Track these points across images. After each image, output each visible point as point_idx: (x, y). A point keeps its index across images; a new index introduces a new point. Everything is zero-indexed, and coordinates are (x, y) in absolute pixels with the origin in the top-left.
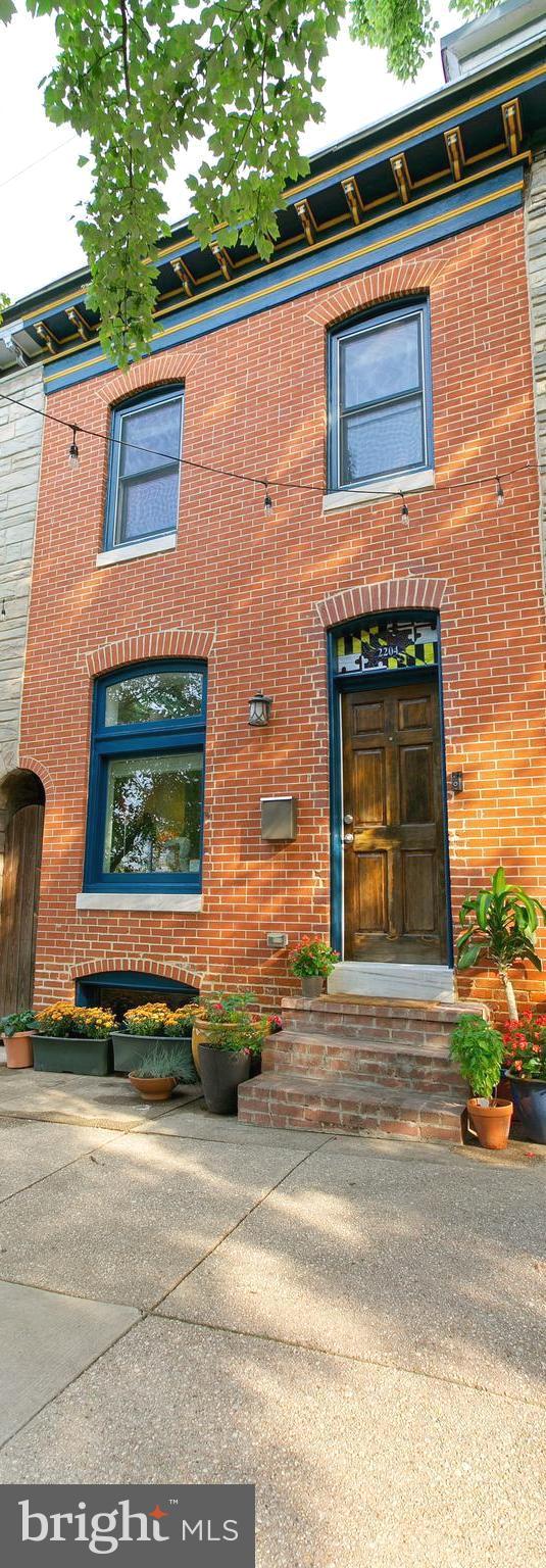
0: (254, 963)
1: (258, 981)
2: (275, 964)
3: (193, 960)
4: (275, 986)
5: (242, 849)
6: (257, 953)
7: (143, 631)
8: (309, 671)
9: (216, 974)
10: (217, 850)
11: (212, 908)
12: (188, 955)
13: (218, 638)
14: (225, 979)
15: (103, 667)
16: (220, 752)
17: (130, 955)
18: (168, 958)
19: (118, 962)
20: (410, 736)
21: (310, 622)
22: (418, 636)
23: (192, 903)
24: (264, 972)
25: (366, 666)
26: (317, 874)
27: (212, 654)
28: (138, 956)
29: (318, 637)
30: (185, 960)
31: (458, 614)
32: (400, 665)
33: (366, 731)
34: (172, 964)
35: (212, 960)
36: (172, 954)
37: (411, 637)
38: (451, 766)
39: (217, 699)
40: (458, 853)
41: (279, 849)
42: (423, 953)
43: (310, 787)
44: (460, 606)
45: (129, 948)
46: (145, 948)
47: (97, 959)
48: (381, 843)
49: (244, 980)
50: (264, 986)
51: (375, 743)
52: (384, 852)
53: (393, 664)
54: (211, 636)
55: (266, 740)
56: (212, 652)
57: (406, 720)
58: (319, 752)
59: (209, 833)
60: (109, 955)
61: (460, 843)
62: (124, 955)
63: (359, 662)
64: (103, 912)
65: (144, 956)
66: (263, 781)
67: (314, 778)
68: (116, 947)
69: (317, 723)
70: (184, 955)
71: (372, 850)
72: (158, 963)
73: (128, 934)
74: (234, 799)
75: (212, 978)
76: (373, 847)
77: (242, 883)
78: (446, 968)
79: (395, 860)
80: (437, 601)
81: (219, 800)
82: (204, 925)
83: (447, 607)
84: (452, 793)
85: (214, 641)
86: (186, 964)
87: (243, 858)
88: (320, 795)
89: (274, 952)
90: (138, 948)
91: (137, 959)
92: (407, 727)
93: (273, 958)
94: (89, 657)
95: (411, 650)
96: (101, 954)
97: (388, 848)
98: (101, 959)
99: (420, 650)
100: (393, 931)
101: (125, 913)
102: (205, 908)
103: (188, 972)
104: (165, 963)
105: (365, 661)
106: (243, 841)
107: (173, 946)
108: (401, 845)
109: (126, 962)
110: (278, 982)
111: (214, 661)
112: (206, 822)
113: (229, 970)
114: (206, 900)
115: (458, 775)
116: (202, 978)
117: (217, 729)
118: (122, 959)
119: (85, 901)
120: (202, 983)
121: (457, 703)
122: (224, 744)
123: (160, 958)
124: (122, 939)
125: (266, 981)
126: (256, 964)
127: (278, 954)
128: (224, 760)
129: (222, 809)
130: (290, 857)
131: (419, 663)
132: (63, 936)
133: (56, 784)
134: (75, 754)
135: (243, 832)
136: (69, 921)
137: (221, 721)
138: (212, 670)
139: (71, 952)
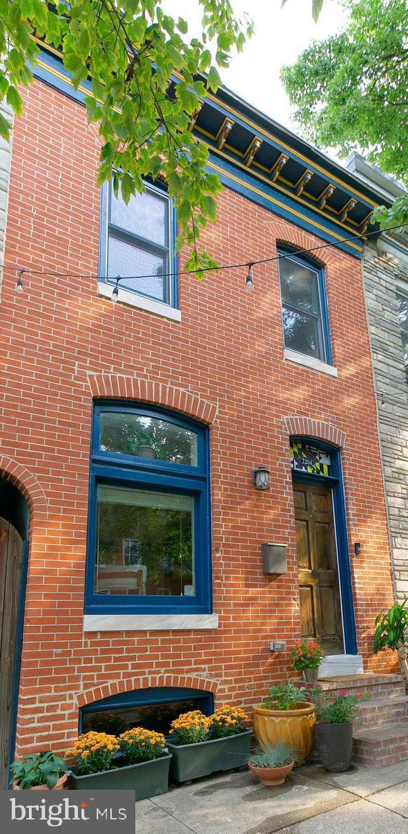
0: (257, 665)
1: (260, 679)
2: (272, 664)
3: (211, 669)
4: (271, 681)
5: (246, 579)
6: (260, 658)
8: (282, 460)
9: (230, 678)
10: (227, 578)
11: (226, 625)
12: (206, 666)
13: (220, 412)
14: (236, 681)
16: (226, 502)
17: (150, 673)
18: (189, 671)
19: (137, 681)
20: (319, 515)
21: (280, 427)
22: (321, 457)
23: (209, 621)
24: (264, 671)
25: (296, 466)
26: (294, 599)
28: (159, 672)
29: (285, 440)
30: (204, 670)
31: (351, 455)
32: (313, 472)
33: (297, 508)
34: (193, 675)
35: (226, 667)
36: (193, 666)
37: (317, 458)
38: (354, 540)
39: (222, 459)
40: (360, 589)
41: (271, 580)
42: (333, 648)
43: (288, 539)
44: (352, 451)
45: (150, 665)
46: (167, 664)
47: (111, 682)
48: (310, 581)
49: (250, 680)
50: (264, 682)
51: (303, 517)
52: (311, 587)
53: (310, 470)
54: (214, 409)
55: (258, 500)
56: (216, 421)
57: (316, 506)
59: (221, 565)
60: (126, 675)
61: (359, 583)
62: (144, 673)
64: (118, 633)
65: (166, 672)
66: (258, 530)
67: (290, 534)
68: (134, 666)
69: (289, 497)
70: (203, 666)
72: (180, 676)
73: (148, 653)
74: (239, 540)
75: (226, 682)
76: (305, 582)
77: (247, 605)
78: (346, 657)
79: (317, 591)
80: (342, 443)
81: (227, 539)
82: (219, 639)
83: (347, 449)
84: (354, 554)
85: (217, 413)
86: (205, 674)
87: (247, 586)
89: (271, 656)
90: (158, 665)
91: (158, 676)
93: (270, 660)
94: (91, 377)
95: (317, 465)
96: (117, 676)
97: (313, 584)
98: (116, 681)
99: (322, 466)
100: (318, 636)
101: (143, 632)
102: (220, 625)
103: (206, 680)
104: (186, 676)
105: (295, 463)
106: (247, 573)
107: (193, 659)
108: (319, 583)
109: (146, 680)
110: (273, 677)
111: (217, 429)
112: (217, 555)
113: (240, 673)
114: (221, 618)
115: (357, 545)
116: (219, 683)
117: (223, 483)
118: (141, 677)
119: (93, 623)
120: (219, 687)
122: (228, 496)
123: (182, 671)
124: (140, 658)
125: (266, 678)
126: (259, 667)
127: (273, 656)
128: (230, 508)
129: (230, 546)
130: (279, 587)
131: (322, 474)
132: (64, 662)
133: (48, 494)
134: (73, 468)
135: (246, 566)
136: (72, 645)
137: (225, 477)
138: (216, 435)
139: (77, 678)
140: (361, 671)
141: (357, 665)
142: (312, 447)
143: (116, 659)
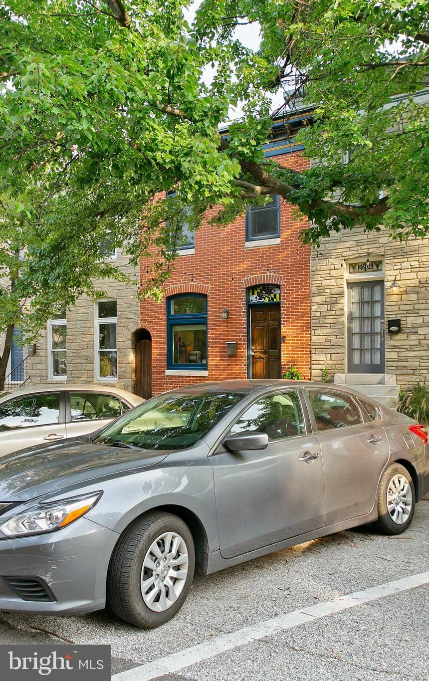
5: (220, 357)
7: (184, 283)
8: (241, 302)
10: (212, 357)
11: (211, 375)
13: (211, 288)
15: (170, 294)
16: (213, 326)
20: (272, 323)
21: (241, 286)
22: (275, 291)
23: (204, 373)
25: (259, 299)
27: (209, 293)
29: (243, 291)
31: (286, 288)
32: (269, 300)
33: (259, 321)
37: (273, 291)
38: (282, 335)
39: (211, 309)
40: (284, 360)
41: (231, 357)
43: (241, 339)
44: (287, 285)
48: (262, 356)
51: (261, 325)
52: (263, 358)
53: (267, 300)
54: (208, 287)
55: (227, 323)
57: (270, 318)
58: (244, 328)
59: (209, 352)
61: (285, 357)
63: (256, 298)
64: (175, 376)
66: (227, 336)
67: (242, 336)
69: (243, 319)
71: (260, 358)
74: (217, 342)
76: (260, 356)
79: (266, 361)
80: (280, 283)
81: (213, 342)
82: (208, 380)
83: (282, 285)
84: (282, 342)
85: (209, 289)
87: (220, 360)
88: (244, 341)
92: (271, 320)
95: (272, 295)
99: (275, 295)
101: (183, 376)
102: (209, 375)
105: (258, 298)
106: (220, 355)
108: (268, 356)
111: (209, 296)
112: (209, 348)
114: (209, 372)
115: (284, 337)
117: (211, 319)
119: (168, 373)
121: (285, 315)
122: (213, 324)
128: (214, 329)
129: (214, 344)
130: (235, 360)
131: (274, 300)
132: (161, 384)
133: (155, 334)
134: (162, 324)
135: (220, 352)
136: (163, 379)
137: (213, 316)
138: (209, 299)
139: (164, 389)
142: (269, 286)
143: (175, 384)
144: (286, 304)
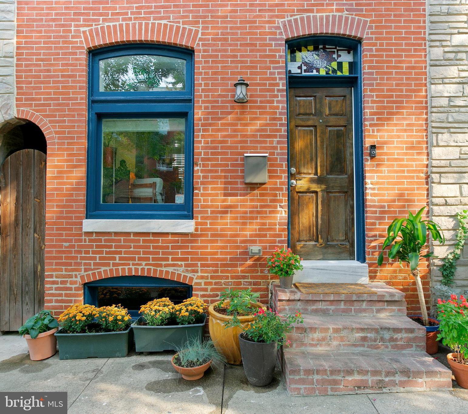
0: (236, 266)
1: (238, 277)
2: (250, 266)
3: (186, 265)
4: (250, 280)
5: (225, 189)
6: (237, 259)
7: (136, 18)
8: (275, 68)
9: (206, 275)
10: (205, 189)
11: (202, 230)
12: (183, 263)
13: (203, 34)
14: (212, 277)
15: (98, 42)
16: (206, 119)
17: (133, 264)
18: (166, 266)
19: (123, 270)
20: (333, 119)
21: (275, 34)
22: (339, 56)
23: (185, 226)
24: (242, 271)
25: (305, 71)
26: (281, 207)
27: (198, 46)
28: (141, 265)
29: (280, 45)
30: (181, 266)
31: (375, 44)
32: (327, 73)
33: (303, 114)
34: (171, 269)
35: (202, 266)
36: (170, 262)
37: (335, 56)
38: (368, 142)
39: (203, 79)
40: (372, 195)
41: (253, 189)
42: (340, 253)
43: (275, 148)
44: (377, 39)
45: (134, 259)
46: (148, 259)
47: (103, 268)
48: (315, 187)
49: (227, 278)
50: (242, 280)
51: (310, 123)
52: (316, 192)
54: (197, 32)
55: (242, 113)
56: (198, 44)
57: (330, 109)
58: (281, 125)
59: (199, 177)
60: (114, 265)
61: (373, 189)
62: (129, 264)
63: (300, 68)
64: (109, 234)
65: (146, 265)
66: (241, 142)
67: (278, 142)
68: (121, 259)
69: (281, 105)
70: (179, 263)
71: (308, 191)
72: (159, 269)
73: (132, 249)
74: (218, 153)
75: (202, 277)
76: (309, 189)
77: (226, 212)
78: (355, 263)
79: (323, 197)
80: (362, 33)
81: (206, 154)
82: (196, 241)
83: (368, 39)
84: (369, 158)
85: (200, 36)
86: (182, 269)
87: (225, 195)
88: (282, 154)
89: (250, 258)
90: (140, 259)
91: (140, 267)
92: (331, 115)
93: (250, 262)
94: (84, 32)
95: (334, 65)
96: (108, 265)
97: (318, 190)
98: (108, 268)
99: (340, 65)
100: (320, 241)
101: (128, 234)
102: (196, 230)
103: (183, 274)
104: (164, 269)
105: (304, 68)
106: (226, 183)
107: (170, 257)
108: (327, 188)
109: (130, 270)
110: (252, 277)
111: (199, 51)
112: (196, 168)
113: (217, 271)
114: (197, 224)
115: (373, 147)
116: (195, 277)
117: (203, 102)
118: (126, 267)
119: (90, 225)
120: (195, 281)
121: (373, 102)
122: (209, 113)
123: (161, 265)
124: (125, 253)
125: (244, 277)
126: (237, 267)
127: (253, 259)
128: (210, 125)
129: (209, 160)
130: (261, 195)
131: (339, 74)
132: (71, 252)
133: (56, 133)
134: (74, 110)
135: (226, 177)
136: (76, 241)
137: (206, 96)
138: (198, 57)
139: (79, 264)
140: (365, 280)
141: (360, 274)
142: (327, 47)
143: (107, 253)
144: (376, 79)
